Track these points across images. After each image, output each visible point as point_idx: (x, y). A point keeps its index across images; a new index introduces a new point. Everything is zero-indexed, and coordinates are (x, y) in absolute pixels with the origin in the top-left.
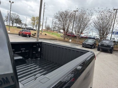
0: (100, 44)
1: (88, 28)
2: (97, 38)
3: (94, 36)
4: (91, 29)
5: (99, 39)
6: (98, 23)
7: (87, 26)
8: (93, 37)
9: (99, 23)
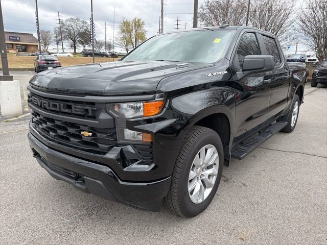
0: (317, 71)
1: (284, 35)
2: (310, 58)
3: (303, 56)
4: (294, 36)
5: (317, 61)
6: (312, 20)
7: (282, 29)
8: (298, 57)
9: (314, 18)
